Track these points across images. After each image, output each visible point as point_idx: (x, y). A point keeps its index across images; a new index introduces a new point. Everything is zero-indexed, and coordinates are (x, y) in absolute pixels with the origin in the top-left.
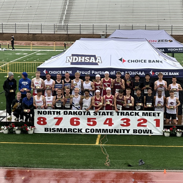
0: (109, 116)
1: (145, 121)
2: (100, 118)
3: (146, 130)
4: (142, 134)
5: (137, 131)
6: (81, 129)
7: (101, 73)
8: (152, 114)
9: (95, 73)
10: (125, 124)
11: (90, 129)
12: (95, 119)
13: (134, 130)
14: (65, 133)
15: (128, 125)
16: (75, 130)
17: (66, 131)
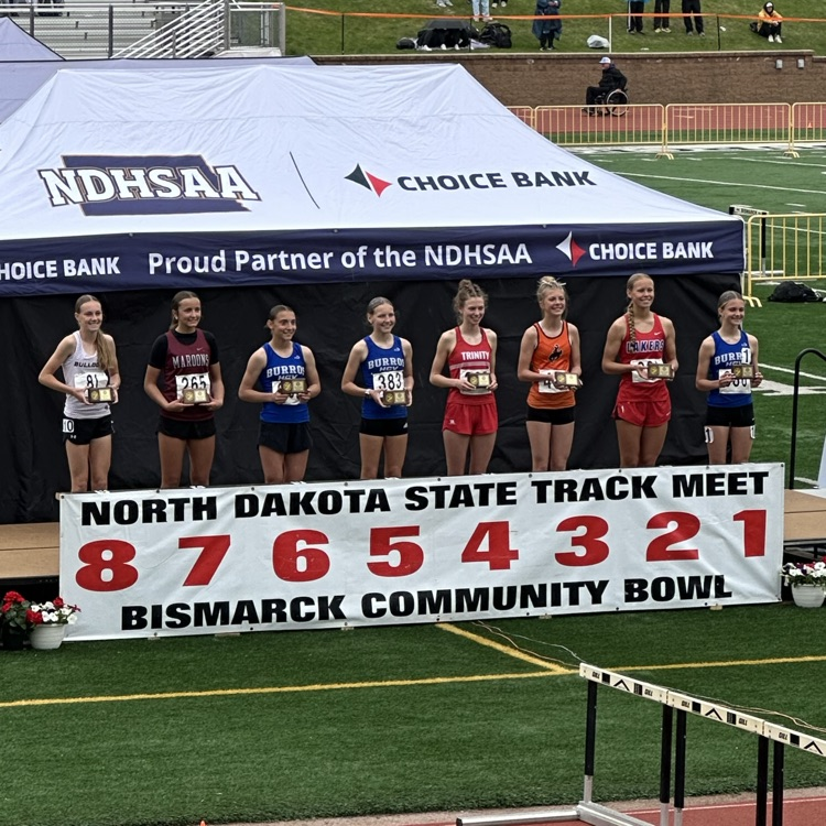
0: (493, 512)
1: (689, 525)
2: (439, 522)
3: (695, 580)
4: (676, 602)
5: (648, 589)
6: (338, 599)
7: (288, 261)
8: (722, 484)
9: (254, 264)
10: (581, 551)
11: (388, 598)
12: (414, 531)
13: (626, 581)
14: (245, 626)
15: (598, 553)
16: (304, 609)
17: (253, 618)
